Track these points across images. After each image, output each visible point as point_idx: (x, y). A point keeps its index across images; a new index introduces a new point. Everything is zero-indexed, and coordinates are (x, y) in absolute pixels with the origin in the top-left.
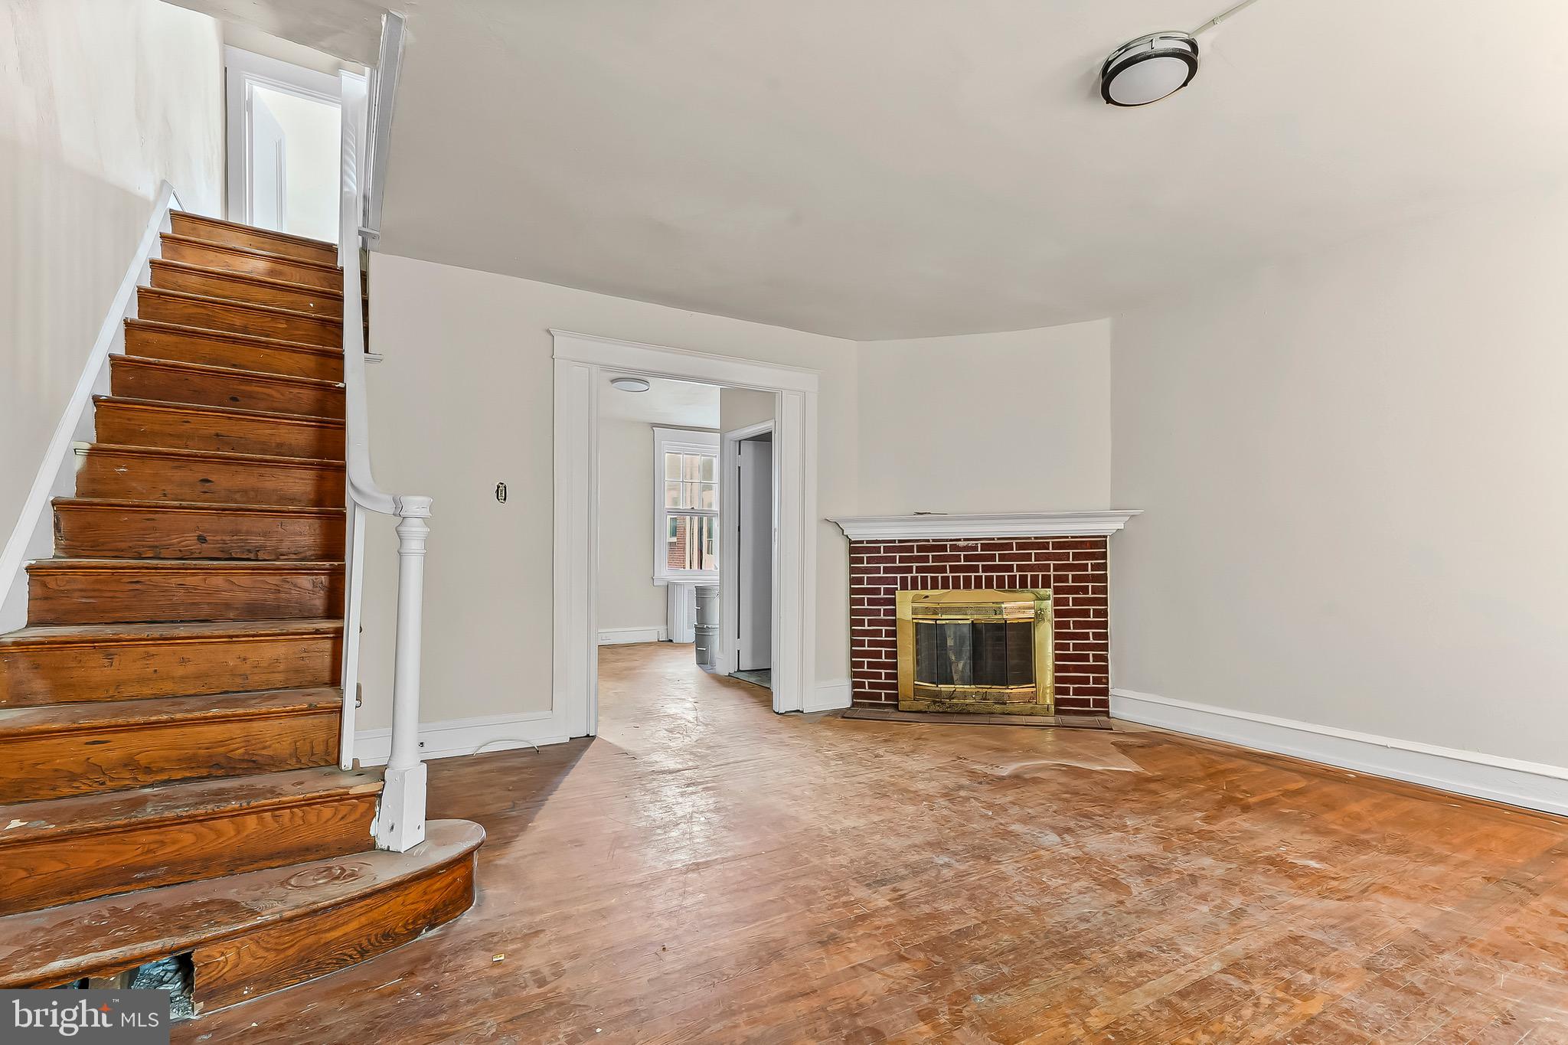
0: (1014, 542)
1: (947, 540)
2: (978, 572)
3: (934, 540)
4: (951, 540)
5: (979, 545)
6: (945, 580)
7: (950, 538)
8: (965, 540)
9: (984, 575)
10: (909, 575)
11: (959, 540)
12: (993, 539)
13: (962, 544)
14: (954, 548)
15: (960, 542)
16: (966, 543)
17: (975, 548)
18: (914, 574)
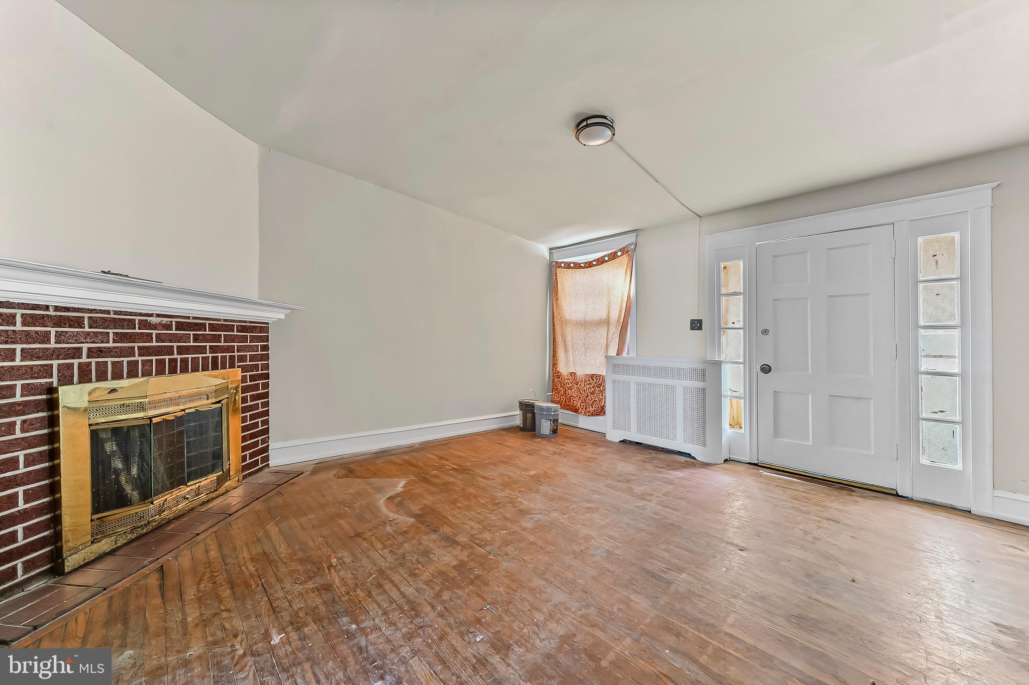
0: (207, 322)
1: (136, 314)
2: (173, 354)
3: (116, 313)
4: (141, 315)
5: (174, 324)
6: (133, 365)
7: (140, 311)
8: (158, 315)
9: (179, 357)
10: (76, 362)
11: (151, 315)
12: (189, 318)
13: (154, 320)
14: (144, 324)
15: (151, 318)
16: (159, 320)
17: (168, 327)
18: (84, 359)
